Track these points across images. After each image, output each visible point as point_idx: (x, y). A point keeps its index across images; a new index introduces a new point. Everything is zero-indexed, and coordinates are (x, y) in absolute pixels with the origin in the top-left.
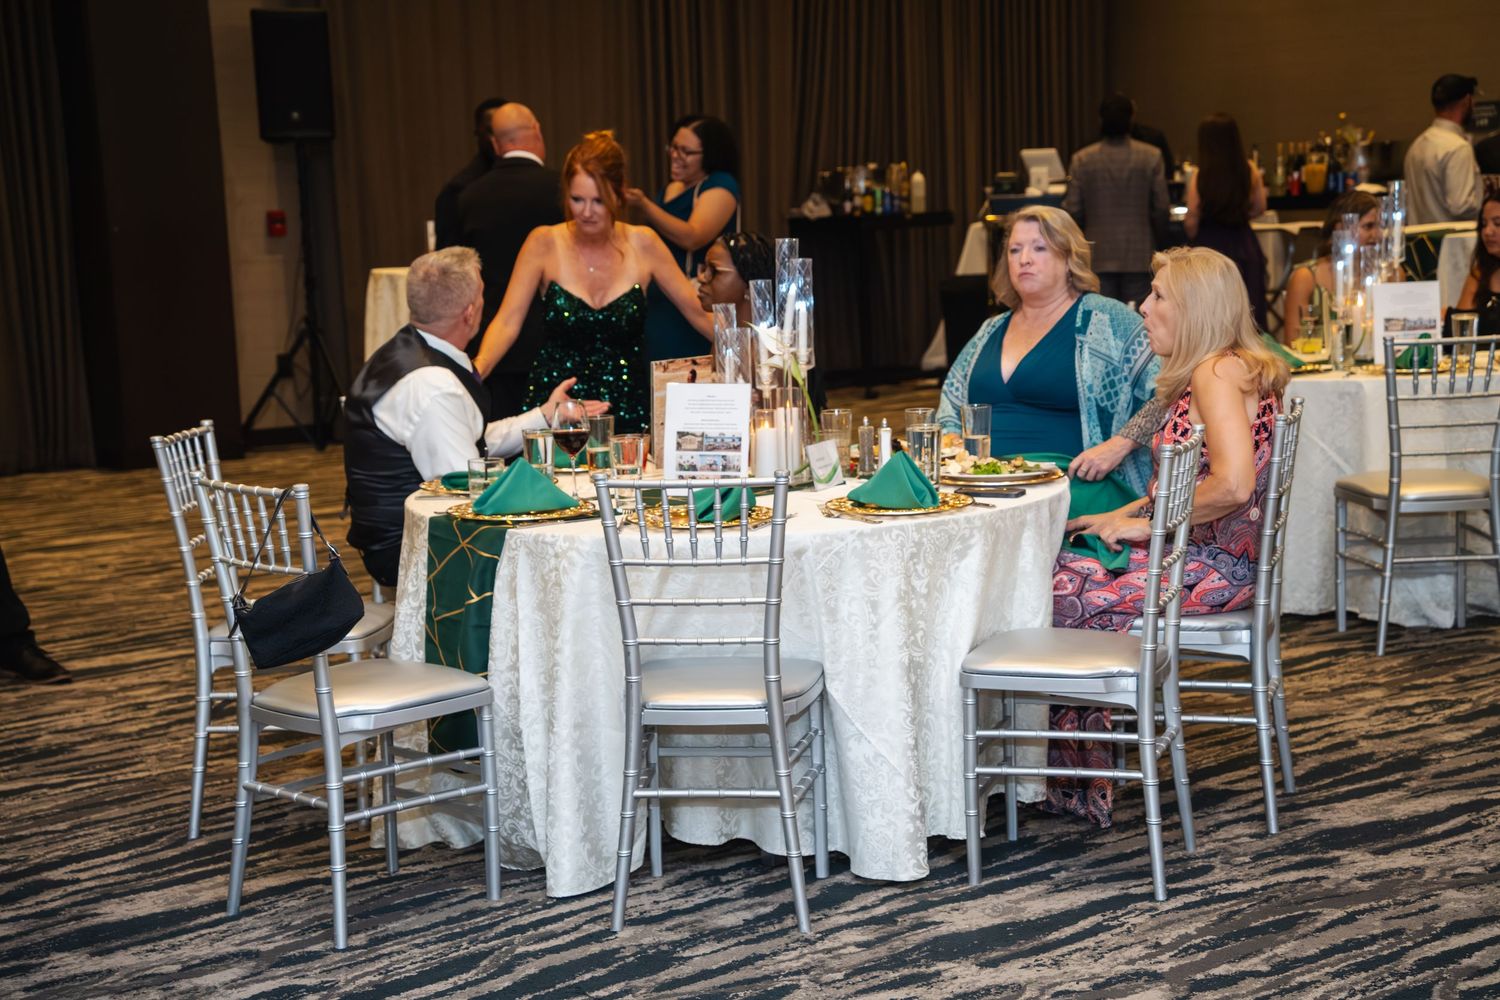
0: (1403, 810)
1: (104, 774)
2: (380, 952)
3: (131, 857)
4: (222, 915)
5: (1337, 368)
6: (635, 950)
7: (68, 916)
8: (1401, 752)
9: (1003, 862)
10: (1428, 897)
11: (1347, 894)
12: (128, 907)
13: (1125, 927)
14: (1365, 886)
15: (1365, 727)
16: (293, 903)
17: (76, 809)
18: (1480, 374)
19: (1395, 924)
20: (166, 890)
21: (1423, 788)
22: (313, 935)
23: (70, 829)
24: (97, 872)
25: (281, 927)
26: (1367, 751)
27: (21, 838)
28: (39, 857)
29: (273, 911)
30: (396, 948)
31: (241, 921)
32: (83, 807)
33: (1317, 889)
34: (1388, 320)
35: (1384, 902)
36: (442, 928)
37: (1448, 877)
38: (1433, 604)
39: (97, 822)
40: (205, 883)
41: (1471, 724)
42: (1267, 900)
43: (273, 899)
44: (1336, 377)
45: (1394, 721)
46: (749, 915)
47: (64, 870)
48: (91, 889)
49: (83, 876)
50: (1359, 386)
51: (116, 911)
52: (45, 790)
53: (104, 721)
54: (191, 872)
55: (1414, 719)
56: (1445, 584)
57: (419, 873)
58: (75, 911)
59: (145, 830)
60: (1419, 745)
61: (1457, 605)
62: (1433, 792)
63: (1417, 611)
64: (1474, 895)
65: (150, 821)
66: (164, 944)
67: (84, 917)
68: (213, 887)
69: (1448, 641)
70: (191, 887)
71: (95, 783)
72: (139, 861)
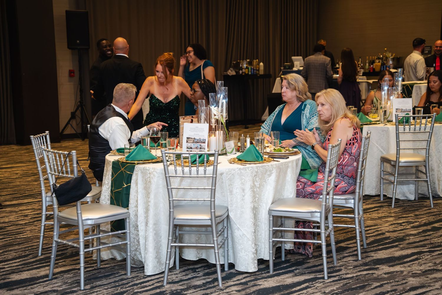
0: (398, 254)
1: (14, 236)
2: (94, 291)
3: (21, 261)
4: (47, 279)
5: (382, 123)
6: (170, 291)
8: (398, 236)
9: (280, 267)
10: (404, 280)
11: (381, 278)
12: (19, 276)
13: (315, 287)
14: (386, 276)
15: (387, 229)
16: (68, 276)
17: (5, 246)
18: (423, 126)
19: (395, 288)
20: (31, 271)
21: (403, 247)
22: (74, 285)
23: (3, 252)
24: (10, 265)
25: (65, 283)
26: (388, 236)
29: (62, 278)
30: (99, 289)
31: (53, 281)
32: (7, 246)
33: (372, 277)
34: (397, 109)
35: (391, 281)
36: (113, 284)
37: (410, 274)
38: (409, 193)
39: (11, 250)
40: (43, 269)
41: (419, 229)
42: (357, 280)
43: (62, 274)
44: (381, 125)
45: (396, 227)
46: (204, 281)
48: (8, 270)
49: (6, 266)
50: (388, 128)
51: (15, 277)
53: (15, 220)
54: (38, 266)
55: (402, 227)
56: (412, 187)
57: (107, 267)
58: (3, 277)
59: (25, 253)
60: (403, 235)
61: (415, 193)
62: (407, 248)
63: (404, 195)
64: (418, 279)
65: (27, 250)
66: (29, 287)
67: (6, 279)
68: (44, 271)
69: (413, 204)
70: (38, 270)
71: (11, 238)
72: (24, 262)
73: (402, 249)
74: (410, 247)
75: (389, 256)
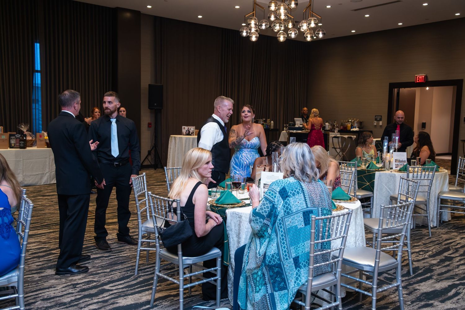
1: (117, 254)
3: (125, 283)
7: (110, 303)
12: (125, 301)
16: (166, 303)
17: (111, 265)
20: (134, 296)
23: (110, 272)
24: (117, 287)
26: (417, 266)
27: (99, 273)
28: (103, 280)
29: (162, 306)
32: (113, 264)
34: (396, 160)
39: (116, 270)
40: (144, 294)
41: (435, 258)
43: (161, 301)
45: (417, 256)
47: (109, 286)
48: (115, 293)
49: (114, 288)
51: (122, 302)
52: (104, 258)
54: (139, 289)
55: (421, 256)
57: (197, 295)
58: (112, 301)
59: (127, 273)
60: (428, 265)
65: (129, 271)
67: (114, 303)
68: (145, 295)
69: (414, 232)
70: (140, 295)
71: (115, 257)
72: (127, 284)
73: (438, 281)
74: (443, 278)
75: (432, 289)
